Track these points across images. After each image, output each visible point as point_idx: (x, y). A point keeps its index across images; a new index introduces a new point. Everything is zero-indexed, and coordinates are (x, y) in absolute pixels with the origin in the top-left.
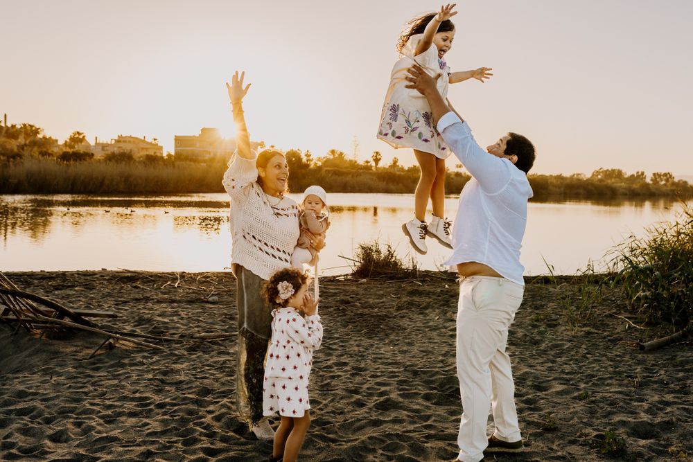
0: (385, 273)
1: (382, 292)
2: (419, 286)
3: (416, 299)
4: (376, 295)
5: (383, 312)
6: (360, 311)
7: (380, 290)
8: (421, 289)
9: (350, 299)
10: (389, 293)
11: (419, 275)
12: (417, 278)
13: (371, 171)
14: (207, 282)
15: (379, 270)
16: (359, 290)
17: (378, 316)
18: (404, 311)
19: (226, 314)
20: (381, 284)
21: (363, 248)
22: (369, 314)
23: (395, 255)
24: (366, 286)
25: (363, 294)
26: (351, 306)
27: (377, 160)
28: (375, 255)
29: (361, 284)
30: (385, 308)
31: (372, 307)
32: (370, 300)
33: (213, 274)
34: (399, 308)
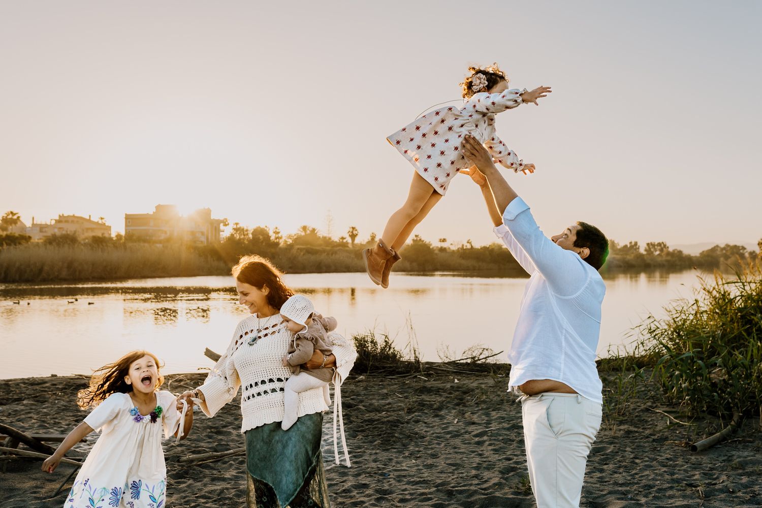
0: (384, 368)
1: (385, 391)
2: (425, 381)
3: (425, 397)
4: (379, 394)
5: (393, 417)
6: (367, 416)
7: (382, 388)
8: (428, 385)
9: (351, 402)
10: (394, 392)
11: (423, 368)
12: (420, 372)
13: (347, 248)
14: (181, 386)
15: (377, 364)
16: (358, 389)
17: (389, 421)
18: (416, 414)
19: (211, 428)
20: (382, 381)
21: (356, 339)
22: (378, 420)
23: (392, 346)
24: (364, 384)
25: (365, 394)
26: (355, 410)
27: (353, 236)
28: (370, 346)
29: (359, 381)
30: (394, 411)
31: (378, 410)
32: (374, 401)
33: (186, 375)
34: (410, 411)
